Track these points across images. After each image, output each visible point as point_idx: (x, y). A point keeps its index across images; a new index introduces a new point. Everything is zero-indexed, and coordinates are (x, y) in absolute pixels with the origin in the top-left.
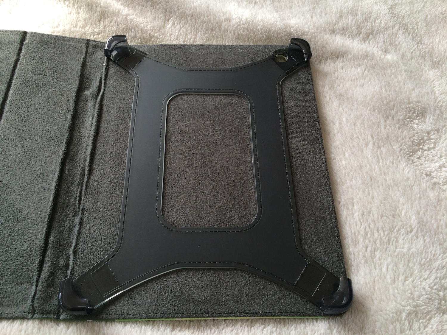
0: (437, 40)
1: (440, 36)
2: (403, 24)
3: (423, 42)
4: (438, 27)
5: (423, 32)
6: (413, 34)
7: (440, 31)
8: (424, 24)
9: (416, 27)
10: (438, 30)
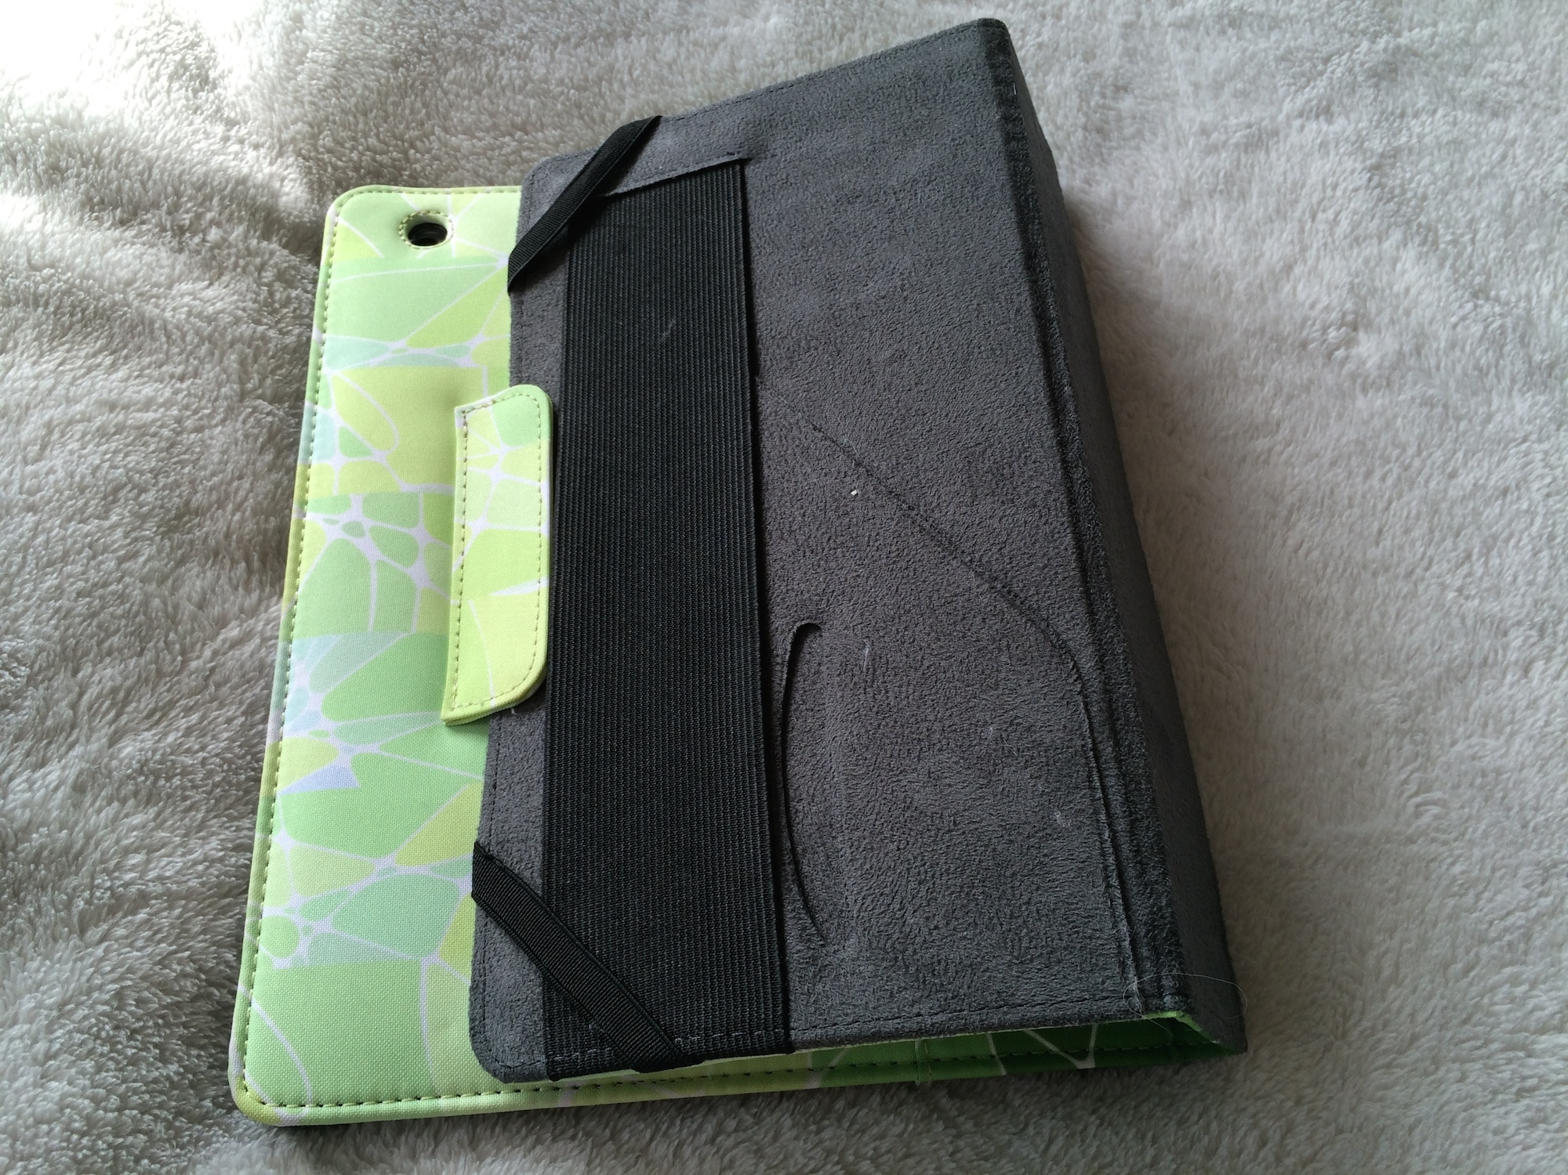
0: (1546, 290)
1: (1555, 274)
2: (1419, 226)
3: (1493, 293)
4: (1551, 241)
5: (1492, 255)
6: (1455, 260)
7: (1557, 253)
8: (1498, 228)
9: (1467, 237)
10: (1551, 252)
